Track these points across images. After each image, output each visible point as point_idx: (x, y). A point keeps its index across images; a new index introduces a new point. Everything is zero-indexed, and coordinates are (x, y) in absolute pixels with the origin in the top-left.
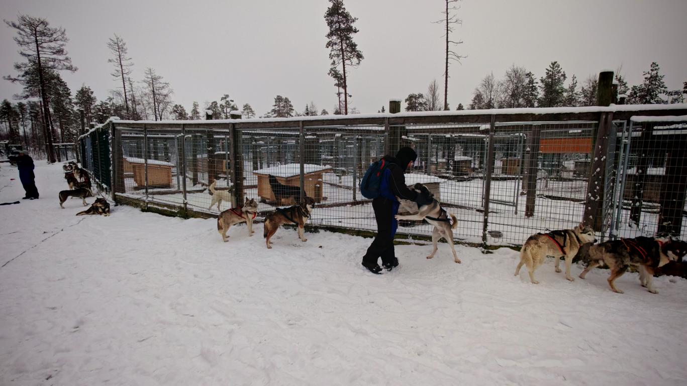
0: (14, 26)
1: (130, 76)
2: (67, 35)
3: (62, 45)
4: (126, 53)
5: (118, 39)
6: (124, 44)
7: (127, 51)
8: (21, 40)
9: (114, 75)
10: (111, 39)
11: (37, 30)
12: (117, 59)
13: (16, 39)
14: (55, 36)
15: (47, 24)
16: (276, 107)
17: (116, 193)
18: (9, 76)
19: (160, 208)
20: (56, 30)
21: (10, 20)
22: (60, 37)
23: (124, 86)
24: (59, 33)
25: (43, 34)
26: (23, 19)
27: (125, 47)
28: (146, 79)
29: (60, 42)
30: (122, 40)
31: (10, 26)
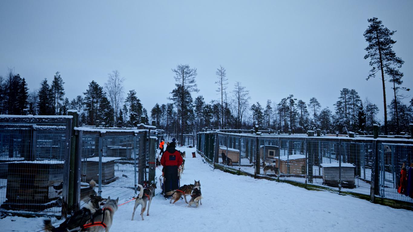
0: (175, 71)
1: (226, 90)
2: (197, 72)
3: (194, 78)
4: (225, 76)
5: (222, 68)
6: (225, 71)
7: (225, 75)
8: (176, 77)
9: (217, 91)
10: (218, 69)
11: (184, 71)
12: (220, 81)
13: (175, 77)
14: (191, 73)
15: (189, 67)
16: (342, 99)
17: (215, 163)
18: (169, 98)
19: (230, 170)
20: (192, 69)
21: (173, 69)
22: (194, 73)
23: (222, 97)
24: (193, 71)
25: (187, 73)
26: (179, 67)
27: (225, 72)
28: (235, 90)
29: (193, 76)
30: (224, 69)
31: (173, 71)
